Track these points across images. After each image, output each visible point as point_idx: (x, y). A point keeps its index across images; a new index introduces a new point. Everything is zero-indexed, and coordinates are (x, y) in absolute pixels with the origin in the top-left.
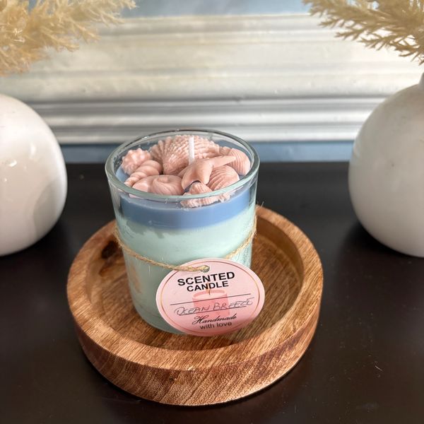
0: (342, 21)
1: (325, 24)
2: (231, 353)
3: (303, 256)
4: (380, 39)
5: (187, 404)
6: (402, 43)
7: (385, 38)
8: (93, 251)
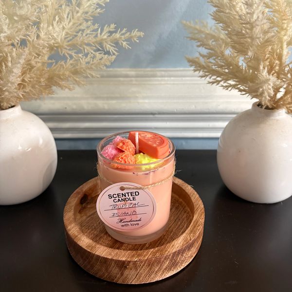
0: (211, 75)
1: (202, 77)
2: (157, 252)
3: (193, 201)
4: (231, 86)
5: (133, 283)
6: (241, 88)
7: (233, 85)
8: (76, 199)
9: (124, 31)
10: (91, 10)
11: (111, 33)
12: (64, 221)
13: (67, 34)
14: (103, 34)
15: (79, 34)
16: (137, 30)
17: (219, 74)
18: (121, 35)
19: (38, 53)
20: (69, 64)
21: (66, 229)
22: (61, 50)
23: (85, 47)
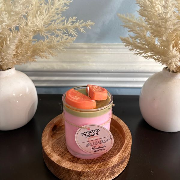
0: (136, 49)
1: (130, 50)
3: (125, 131)
4: (149, 56)
6: (156, 58)
8: (50, 128)
9: (82, 21)
10: (61, 7)
11: (73, 22)
12: (42, 143)
13: (45, 22)
14: (68, 23)
15: (53, 23)
16: (90, 21)
17: (142, 49)
18: (80, 24)
19: (26, 35)
20: (46, 42)
21: (43, 149)
22: (41, 33)
23: (56, 31)
